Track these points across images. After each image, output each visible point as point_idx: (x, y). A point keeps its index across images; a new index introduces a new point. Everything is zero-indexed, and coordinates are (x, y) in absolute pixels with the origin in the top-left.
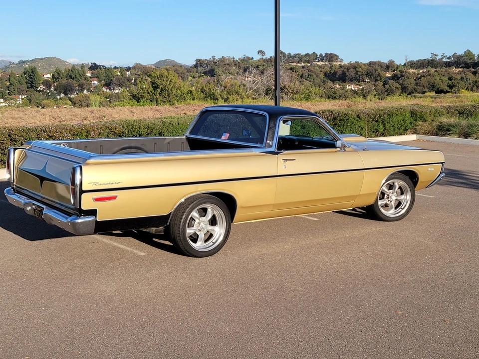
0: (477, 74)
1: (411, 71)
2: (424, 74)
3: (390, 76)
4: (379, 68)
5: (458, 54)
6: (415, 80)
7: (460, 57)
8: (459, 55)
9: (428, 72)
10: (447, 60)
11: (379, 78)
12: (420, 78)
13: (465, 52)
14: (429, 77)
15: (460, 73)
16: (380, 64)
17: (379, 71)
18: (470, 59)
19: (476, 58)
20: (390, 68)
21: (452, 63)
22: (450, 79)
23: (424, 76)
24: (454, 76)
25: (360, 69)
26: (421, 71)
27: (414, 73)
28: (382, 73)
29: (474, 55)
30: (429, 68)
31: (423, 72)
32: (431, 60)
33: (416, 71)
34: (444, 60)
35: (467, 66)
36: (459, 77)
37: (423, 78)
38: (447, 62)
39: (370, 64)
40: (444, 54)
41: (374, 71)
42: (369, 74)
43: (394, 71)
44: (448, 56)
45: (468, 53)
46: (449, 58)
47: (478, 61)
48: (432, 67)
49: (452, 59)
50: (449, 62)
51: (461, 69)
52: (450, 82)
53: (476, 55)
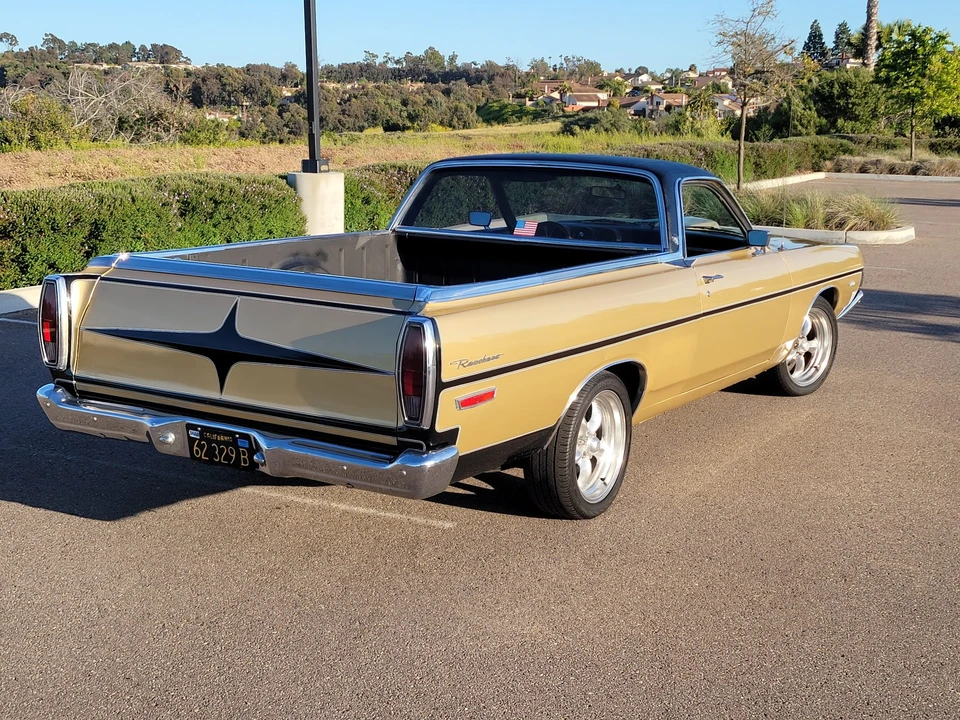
0: (452, 95)
1: (331, 85)
2: (356, 93)
3: (289, 94)
4: (268, 78)
5: (414, 55)
6: (340, 104)
7: (418, 60)
8: (416, 57)
9: (363, 88)
10: (395, 66)
11: (269, 100)
12: (349, 100)
13: (426, 52)
14: (365, 99)
15: (419, 92)
16: (268, 70)
17: (268, 84)
18: (436, 66)
19: (446, 63)
20: (289, 81)
21: (404, 71)
22: (405, 103)
23: (356, 97)
24: (411, 98)
25: (231, 80)
26: (349, 86)
27: (338, 90)
28: (274, 89)
29: (442, 58)
30: (364, 81)
31: (353, 88)
32: (367, 65)
33: (339, 86)
34: (390, 65)
35: (431, 78)
36: (419, 99)
37: (354, 100)
38: (395, 69)
39: (249, 69)
40: (388, 54)
41: (258, 84)
42: (247, 91)
43: (296, 85)
44: (396, 59)
45: (432, 54)
46: (397, 62)
47: (451, 70)
48: (368, 79)
49: (404, 64)
50: (399, 70)
51: (422, 85)
52: (404, 108)
53: (447, 58)
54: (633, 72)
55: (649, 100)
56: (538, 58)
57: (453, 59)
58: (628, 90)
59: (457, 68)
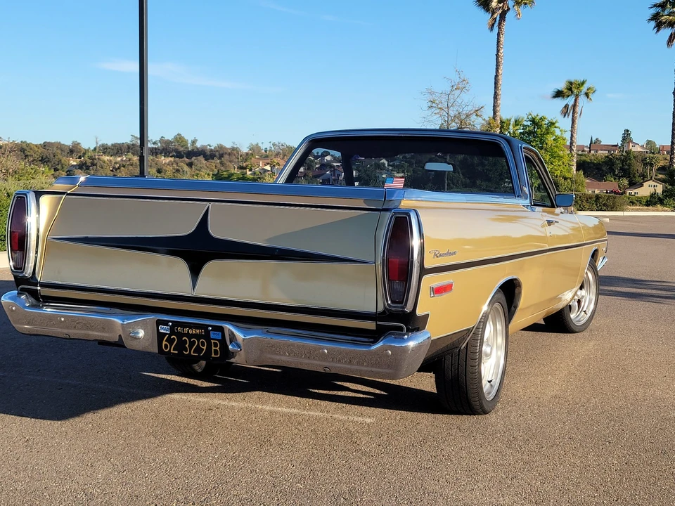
0: (193, 166)
1: (106, 158)
2: (124, 163)
3: (75, 163)
4: (59, 151)
5: (166, 138)
6: (112, 171)
7: (168, 142)
8: (168, 140)
9: (130, 160)
10: (153, 145)
11: (59, 167)
12: (119, 168)
13: (175, 138)
14: (131, 168)
15: (170, 164)
16: (60, 146)
17: (60, 156)
18: (182, 146)
19: (189, 145)
20: (75, 154)
21: (159, 150)
22: (159, 171)
23: (124, 166)
24: (164, 168)
25: (32, 153)
26: (119, 159)
27: (111, 161)
28: (64, 159)
29: (186, 142)
30: (130, 156)
31: (122, 160)
32: (133, 145)
33: (112, 158)
35: (179, 155)
36: (170, 169)
37: (122, 168)
38: (153, 148)
39: (45, 145)
41: (52, 156)
42: (44, 160)
43: (80, 157)
44: (154, 141)
45: (179, 139)
46: (154, 143)
47: (193, 150)
48: (134, 154)
49: (159, 144)
50: (156, 149)
51: (172, 159)
52: (159, 175)
53: (190, 142)
54: (320, 154)
55: (332, 173)
56: (254, 143)
57: (194, 142)
58: (317, 166)
59: (197, 149)
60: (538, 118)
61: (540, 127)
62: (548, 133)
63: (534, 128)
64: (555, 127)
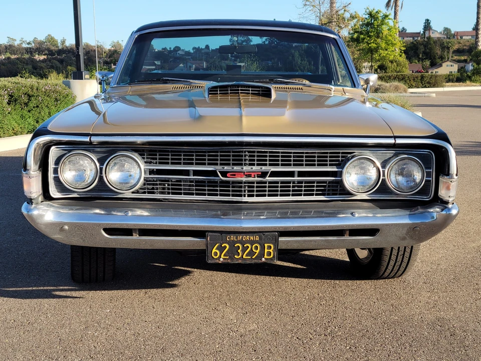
0: (64, 63)
2: (4, 62)
5: (39, 39)
7: (41, 43)
8: (41, 41)
10: (27, 46)
13: (47, 38)
14: (10, 66)
15: (44, 61)
18: (53, 46)
19: (59, 44)
21: (33, 49)
22: (35, 68)
24: (39, 65)
29: (57, 41)
30: (8, 55)
31: (1, 59)
32: (10, 45)
34: (25, 46)
35: (51, 53)
36: (44, 65)
38: (27, 48)
40: (22, 38)
44: (28, 41)
45: (51, 39)
46: (29, 43)
47: (63, 49)
48: (11, 53)
49: (33, 44)
50: (30, 48)
51: (45, 57)
52: (35, 71)
53: (59, 41)
54: (172, 49)
55: (185, 65)
56: (116, 41)
57: (63, 42)
58: (171, 60)
59: (66, 47)
60: (375, 12)
61: (376, 19)
62: (383, 24)
63: (371, 20)
64: (389, 19)
